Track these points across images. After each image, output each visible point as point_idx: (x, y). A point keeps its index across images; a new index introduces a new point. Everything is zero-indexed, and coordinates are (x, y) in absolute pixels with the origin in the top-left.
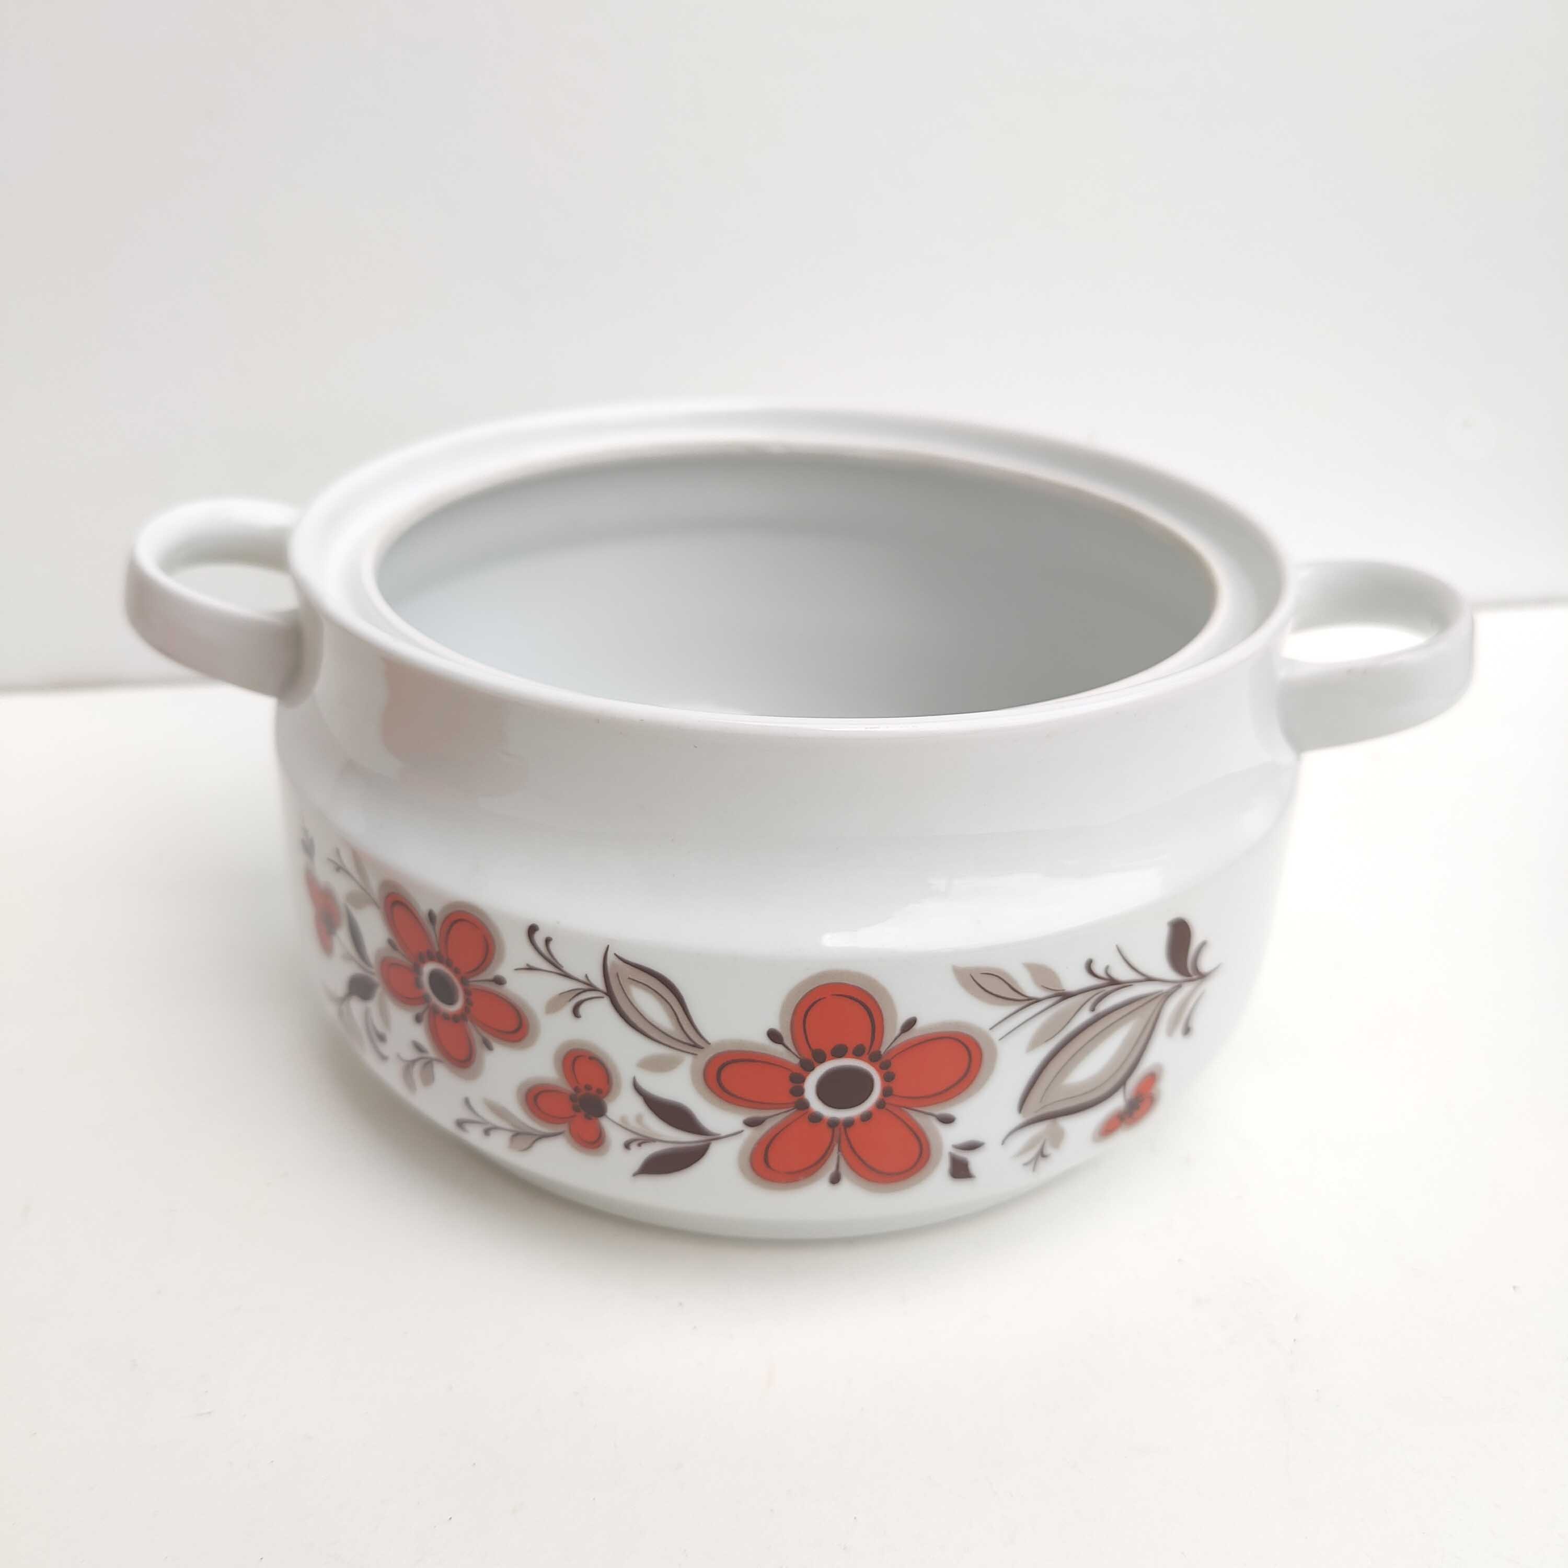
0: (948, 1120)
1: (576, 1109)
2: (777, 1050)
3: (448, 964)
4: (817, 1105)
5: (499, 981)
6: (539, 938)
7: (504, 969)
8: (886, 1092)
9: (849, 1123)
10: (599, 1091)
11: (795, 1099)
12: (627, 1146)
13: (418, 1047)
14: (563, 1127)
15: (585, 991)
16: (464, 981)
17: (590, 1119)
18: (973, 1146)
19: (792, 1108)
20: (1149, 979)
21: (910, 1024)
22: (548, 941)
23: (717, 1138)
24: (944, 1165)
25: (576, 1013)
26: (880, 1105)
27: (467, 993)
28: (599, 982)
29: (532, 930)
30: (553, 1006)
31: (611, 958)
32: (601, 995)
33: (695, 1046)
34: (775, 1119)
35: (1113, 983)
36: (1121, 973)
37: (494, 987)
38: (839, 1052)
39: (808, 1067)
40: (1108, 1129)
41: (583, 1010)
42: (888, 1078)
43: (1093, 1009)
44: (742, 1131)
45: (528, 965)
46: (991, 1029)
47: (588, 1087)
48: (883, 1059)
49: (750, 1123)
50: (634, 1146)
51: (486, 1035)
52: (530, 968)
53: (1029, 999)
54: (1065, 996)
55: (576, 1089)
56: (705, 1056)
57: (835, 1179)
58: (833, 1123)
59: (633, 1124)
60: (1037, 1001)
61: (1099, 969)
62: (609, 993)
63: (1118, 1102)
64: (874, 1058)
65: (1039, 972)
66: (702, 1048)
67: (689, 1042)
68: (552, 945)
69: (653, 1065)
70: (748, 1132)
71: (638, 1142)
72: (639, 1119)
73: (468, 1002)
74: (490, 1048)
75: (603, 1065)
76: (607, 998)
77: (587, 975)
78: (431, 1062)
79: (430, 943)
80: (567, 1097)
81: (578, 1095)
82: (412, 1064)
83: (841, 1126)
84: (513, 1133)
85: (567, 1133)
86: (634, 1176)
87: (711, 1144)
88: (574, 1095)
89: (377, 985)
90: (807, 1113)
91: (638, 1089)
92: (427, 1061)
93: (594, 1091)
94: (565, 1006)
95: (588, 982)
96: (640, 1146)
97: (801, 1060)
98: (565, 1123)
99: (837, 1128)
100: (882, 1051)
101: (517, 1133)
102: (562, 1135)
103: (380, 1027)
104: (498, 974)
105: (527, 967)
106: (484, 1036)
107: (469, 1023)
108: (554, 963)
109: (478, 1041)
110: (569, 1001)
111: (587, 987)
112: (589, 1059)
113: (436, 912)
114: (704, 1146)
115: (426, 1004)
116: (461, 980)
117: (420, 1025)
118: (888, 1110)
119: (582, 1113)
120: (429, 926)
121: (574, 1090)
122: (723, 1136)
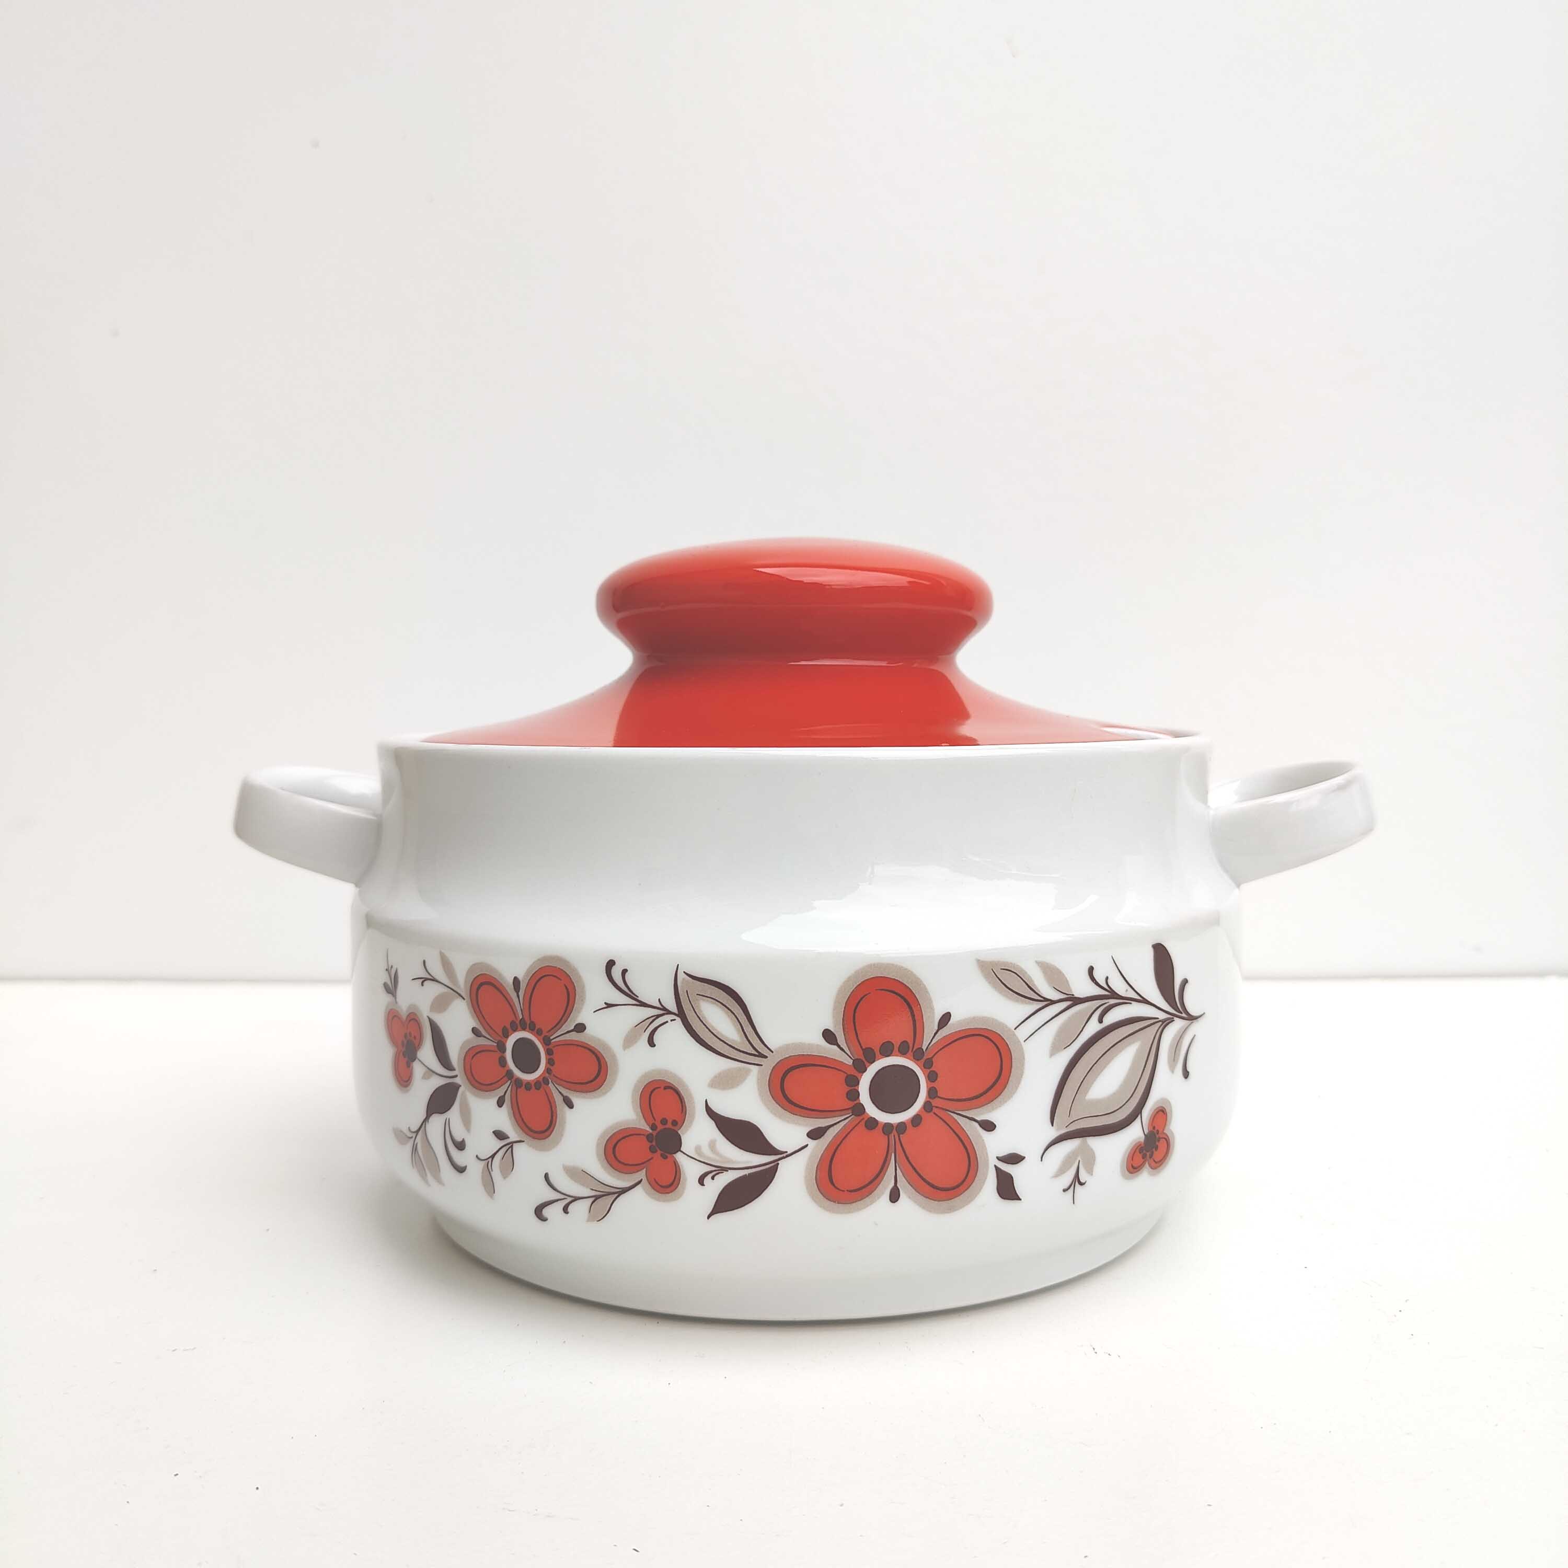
0: (989, 1126)
1: (652, 1150)
2: (832, 1051)
3: (532, 1028)
4: (872, 1111)
5: (580, 1028)
6: (616, 973)
7: (585, 1014)
8: (932, 1094)
9: (902, 1127)
10: (675, 1123)
11: (851, 1104)
12: (701, 1181)
13: (500, 1135)
14: (642, 1175)
15: (658, 1016)
16: (546, 1042)
17: (666, 1157)
18: (1015, 1159)
19: (851, 1114)
20: (1146, 1002)
21: (946, 1018)
22: (624, 972)
23: (786, 1155)
24: (991, 1181)
25: (651, 1043)
26: (928, 1107)
27: (549, 1053)
28: (671, 1005)
29: (611, 964)
30: (629, 1041)
31: (681, 976)
32: (673, 1017)
33: (761, 1055)
34: (834, 1126)
35: (1115, 996)
36: (1120, 987)
37: (574, 1036)
38: (887, 1051)
39: (860, 1067)
41: (655, 1039)
42: (931, 1078)
43: (1101, 1021)
44: (807, 1146)
45: (605, 1003)
46: (1015, 1029)
47: (664, 1121)
48: (926, 1057)
49: (814, 1134)
50: (708, 1180)
51: (566, 1092)
52: (609, 1006)
53: (1046, 999)
54: (1076, 1001)
55: (653, 1127)
56: (769, 1064)
57: (894, 1196)
58: (888, 1127)
59: (706, 1151)
60: (1053, 1002)
61: (1100, 977)
62: (681, 1014)
63: (1137, 1131)
64: (918, 1055)
65: (1052, 973)
66: (766, 1057)
67: (754, 1052)
68: (627, 976)
69: (722, 1082)
70: (812, 1143)
71: (710, 1175)
72: (712, 1145)
73: (550, 1062)
74: (571, 1106)
75: (677, 1093)
76: (678, 1020)
77: (661, 1000)
78: (512, 1147)
79: (515, 1013)
80: (645, 1138)
81: (655, 1133)
82: (493, 1156)
83: (894, 1132)
84: (593, 1199)
85: (645, 1181)
86: (709, 1217)
87: (779, 1162)
88: (651, 1134)
89: (460, 1086)
90: (863, 1119)
91: (710, 1112)
92: (508, 1147)
93: (669, 1125)
94: (640, 1035)
95: (660, 1006)
96: (713, 1178)
97: (853, 1060)
98: (643, 1169)
99: (891, 1133)
100: (924, 1048)
101: (597, 1198)
102: (640, 1185)
103: (459, 1133)
104: (579, 1020)
105: (605, 1006)
106: (565, 1094)
107: (551, 1085)
108: (630, 994)
109: (559, 1100)
110: (645, 1031)
111: (661, 1012)
112: (665, 1088)
113: (520, 978)
114: (775, 1165)
115: (510, 1081)
116: (544, 1039)
117: (502, 1108)
118: (935, 1113)
119: (659, 1152)
120: (513, 995)
121: (652, 1129)
122: (789, 1153)
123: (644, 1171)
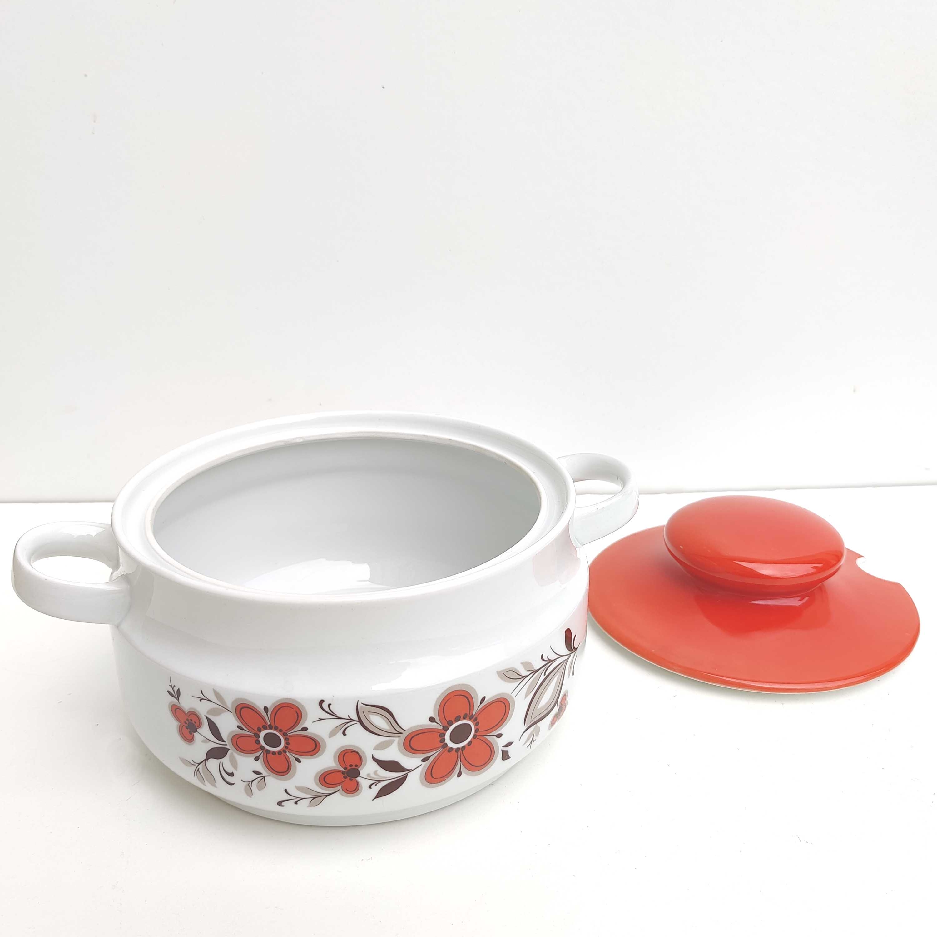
0: (500, 736)
1: (345, 777)
2: (433, 725)
3: (276, 728)
4: (450, 744)
5: (305, 729)
6: (325, 706)
7: (307, 723)
8: (476, 731)
9: (464, 747)
10: (356, 766)
11: (442, 744)
12: (370, 787)
13: (256, 772)
14: (340, 787)
15: (348, 723)
16: (285, 735)
17: (352, 780)
18: (509, 744)
19: (441, 748)
20: (561, 656)
21: (483, 699)
22: (329, 705)
23: (411, 771)
24: (500, 755)
25: (344, 734)
26: (474, 737)
27: (286, 739)
28: (355, 717)
29: (322, 702)
30: (332, 734)
31: (360, 705)
32: (356, 722)
33: (400, 733)
34: (434, 755)
35: (550, 661)
36: (552, 657)
37: (302, 733)
38: (457, 720)
39: (446, 729)
40: (553, 723)
41: (347, 732)
42: (476, 725)
43: (545, 674)
44: (421, 765)
45: (319, 719)
46: (512, 693)
47: (351, 766)
48: (474, 717)
49: (424, 760)
50: (373, 786)
51: (296, 756)
52: (321, 719)
53: (524, 676)
54: (535, 672)
55: (345, 768)
56: (403, 736)
57: (459, 775)
58: (458, 749)
59: (373, 776)
60: (527, 676)
61: (545, 658)
62: (360, 721)
63: (556, 710)
64: (471, 718)
65: (526, 665)
66: (402, 733)
67: (398, 733)
68: (331, 707)
69: (380, 747)
70: (423, 764)
72: (376, 773)
73: (287, 743)
74: (300, 761)
75: (357, 753)
76: (359, 724)
77: (350, 716)
78: (264, 778)
79: (265, 722)
80: (341, 773)
81: (346, 771)
82: (252, 781)
83: (460, 751)
84: (311, 799)
85: (341, 789)
86: (373, 800)
87: (408, 774)
88: (344, 771)
89: (229, 749)
90: (447, 749)
91: (374, 759)
92: (261, 778)
93: (354, 767)
94: (338, 732)
95: (349, 718)
96: (376, 785)
97: (443, 727)
98: (340, 785)
99: (459, 751)
100: (474, 714)
101: (314, 798)
102: (338, 792)
103: (230, 769)
104: (305, 725)
105: (319, 720)
106: (296, 757)
107: (287, 753)
108: (333, 714)
109: (292, 760)
110: (341, 729)
111: (349, 721)
112: (352, 752)
113: (268, 707)
114: (406, 776)
115: (262, 751)
116: (283, 734)
117: (257, 761)
118: (478, 738)
119: (349, 778)
120: (264, 714)
121: (344, 769)
122: (413, 769)
123: (341, 786)
